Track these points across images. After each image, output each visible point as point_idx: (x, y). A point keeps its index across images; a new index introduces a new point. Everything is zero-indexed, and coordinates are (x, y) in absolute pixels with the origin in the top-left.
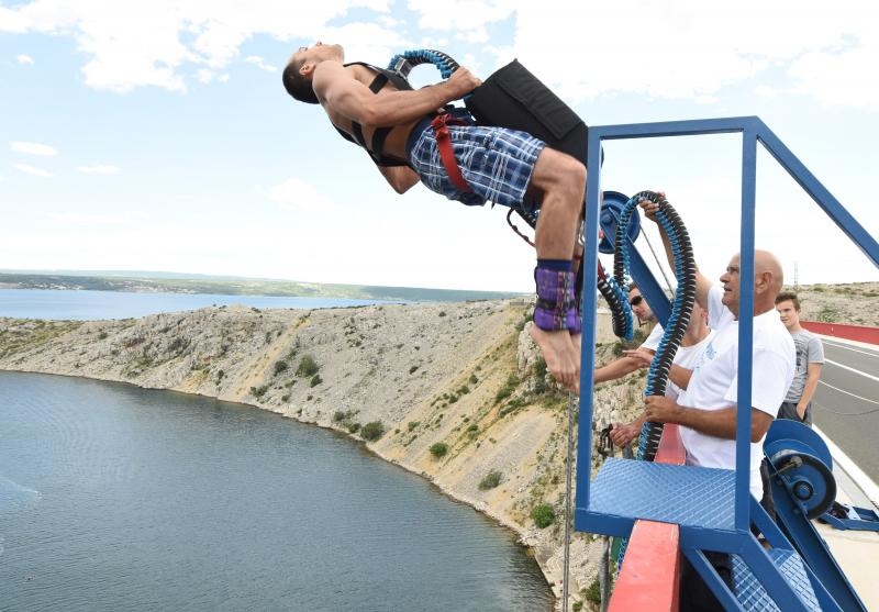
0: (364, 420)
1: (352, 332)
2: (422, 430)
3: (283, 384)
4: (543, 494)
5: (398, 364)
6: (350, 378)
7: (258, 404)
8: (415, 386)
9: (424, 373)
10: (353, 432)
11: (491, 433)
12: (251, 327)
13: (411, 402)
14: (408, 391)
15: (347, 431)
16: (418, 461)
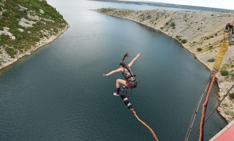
0: (183, 38)
1: (185, 18)
2: (196, 44)
3: (167, 28)
4: (227, 68)
5: (195, 27)
6: (182, 28)
7: (161, 31)
8: (198, 33)
9: (201, 30)
10: (179, 40)
11: (216, 49)
12: (163, 14)
13: (196, 37)
14: (196, 34)
15: (178, 40)
16: (193, 51)
